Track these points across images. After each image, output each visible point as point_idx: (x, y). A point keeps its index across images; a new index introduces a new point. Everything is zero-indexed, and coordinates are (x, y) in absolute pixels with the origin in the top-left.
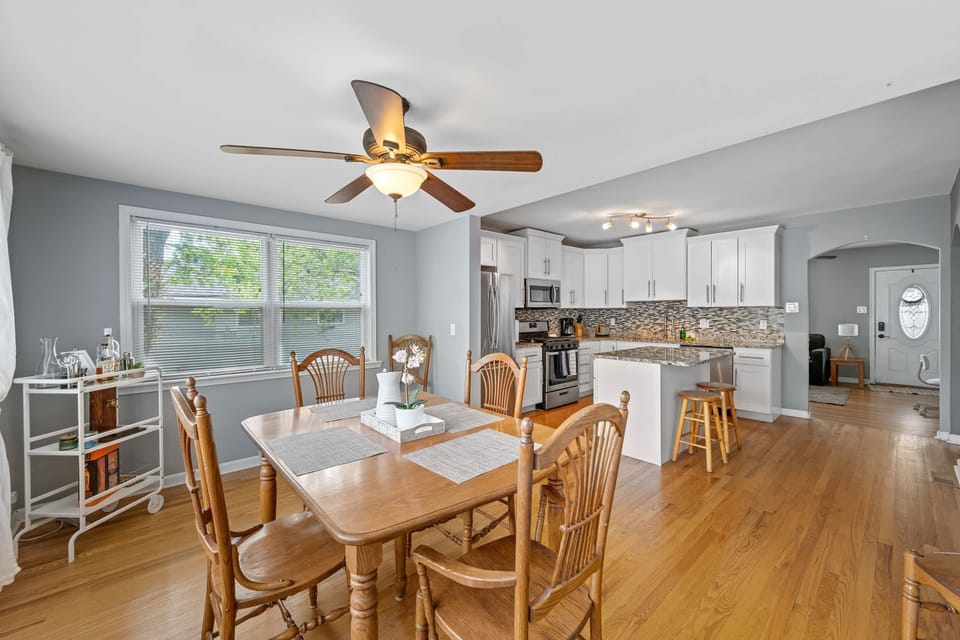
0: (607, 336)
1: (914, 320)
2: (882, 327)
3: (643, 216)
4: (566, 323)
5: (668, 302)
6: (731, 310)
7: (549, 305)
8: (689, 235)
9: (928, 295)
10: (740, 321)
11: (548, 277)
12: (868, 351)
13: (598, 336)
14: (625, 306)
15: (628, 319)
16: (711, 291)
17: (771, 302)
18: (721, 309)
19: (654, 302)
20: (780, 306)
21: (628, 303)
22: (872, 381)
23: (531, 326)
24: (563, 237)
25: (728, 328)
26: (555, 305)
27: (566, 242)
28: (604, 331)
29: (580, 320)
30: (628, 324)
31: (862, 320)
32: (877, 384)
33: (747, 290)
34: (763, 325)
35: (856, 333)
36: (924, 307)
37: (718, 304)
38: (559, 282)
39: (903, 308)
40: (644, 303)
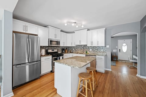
0: (72, 52)
1: (125, 49)
2: (120, 50)
3: (75, 23)
4: (63, 50)
5: (84, 45)
6: (96, 47)
7: (57, 45)
8: (87, 30)
9: (127, 45)
10: (98, 49)
11: (56, 39)
12: (118, 54)
13: (70, 52)
14: (75, 46)
15: (76, 49)
16: (92, 43)
17: (104, 45)
18: (94, 47)
19: (81, 45)
20: (105, 46)
21: (76, 45)
22: (118, 59)
23: (52, 50)
24: (60, 30)
25: (95, 51)
26: (59, 45)
27: (61, 31)
28: (72, 51)
29: (66, 49)
30: (76, 50)
31: (117, 49)
32: (119, 60)
33: (99, 42)
34: (102, 50)
35: (116, 51)
36: (126, 46)
37: (93, 46)
38: (60, 40)
39: (123, 47)
40: (80, 45)
